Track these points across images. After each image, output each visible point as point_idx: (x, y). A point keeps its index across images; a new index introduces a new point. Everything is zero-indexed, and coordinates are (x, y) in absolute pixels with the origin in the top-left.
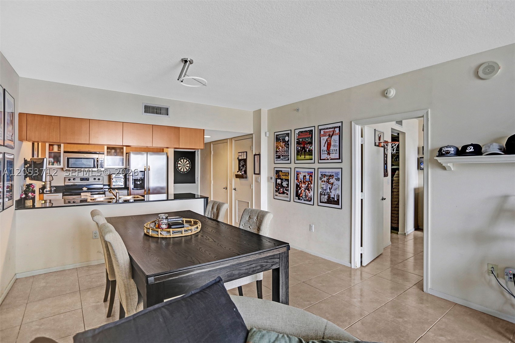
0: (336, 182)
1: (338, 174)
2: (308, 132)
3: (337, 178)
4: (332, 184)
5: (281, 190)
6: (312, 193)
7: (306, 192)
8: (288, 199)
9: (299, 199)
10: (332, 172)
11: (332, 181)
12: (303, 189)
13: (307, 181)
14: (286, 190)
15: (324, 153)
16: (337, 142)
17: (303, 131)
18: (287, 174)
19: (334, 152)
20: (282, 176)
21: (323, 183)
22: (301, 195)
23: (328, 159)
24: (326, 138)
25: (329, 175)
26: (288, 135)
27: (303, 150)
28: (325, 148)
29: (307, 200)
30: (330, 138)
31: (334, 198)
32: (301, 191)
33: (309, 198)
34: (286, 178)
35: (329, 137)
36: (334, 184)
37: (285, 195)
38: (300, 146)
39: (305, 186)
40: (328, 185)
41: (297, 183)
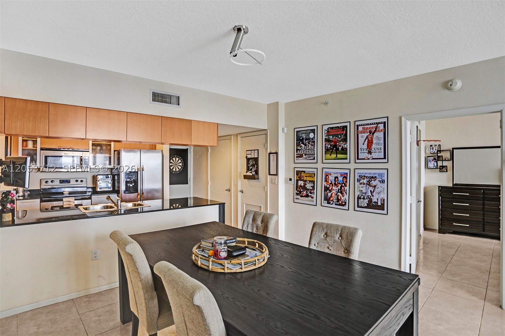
0: (379, 185)
1: (383, 175)
2: (341, 128)
3: (381, 180)
4: (375, 187)
5: (304, 193)
6: (346, 197)
7: (338, 195)
8: (313, 203)
9: (329, 203)
10: (374, 174)
11: (373, 183)
12: (335, 192)
13: (339, 183)
14: (311, 193)
15: (364, 152)
16: (381, 139)
17: (334, 127)
18: (313, 175)
19: (377, 151)
21: (362, 185)
22: (331, 199)
23: (369, 159)
24: (365, 135)
25: (370, 177)
26: (313, 131)
27: (335, 149)
28: (365, 146)
29: (340, 205)
30: (371, 134)
31: (377, 203)
32: (332, 194)
33: (342, 202)
34: (311, 179)
35: (370, 134)
36: (377, 187)
37: (310, 198)
38: (330, 144)
39: (337, 189)
40: (369, 187)
41: (326, 185)
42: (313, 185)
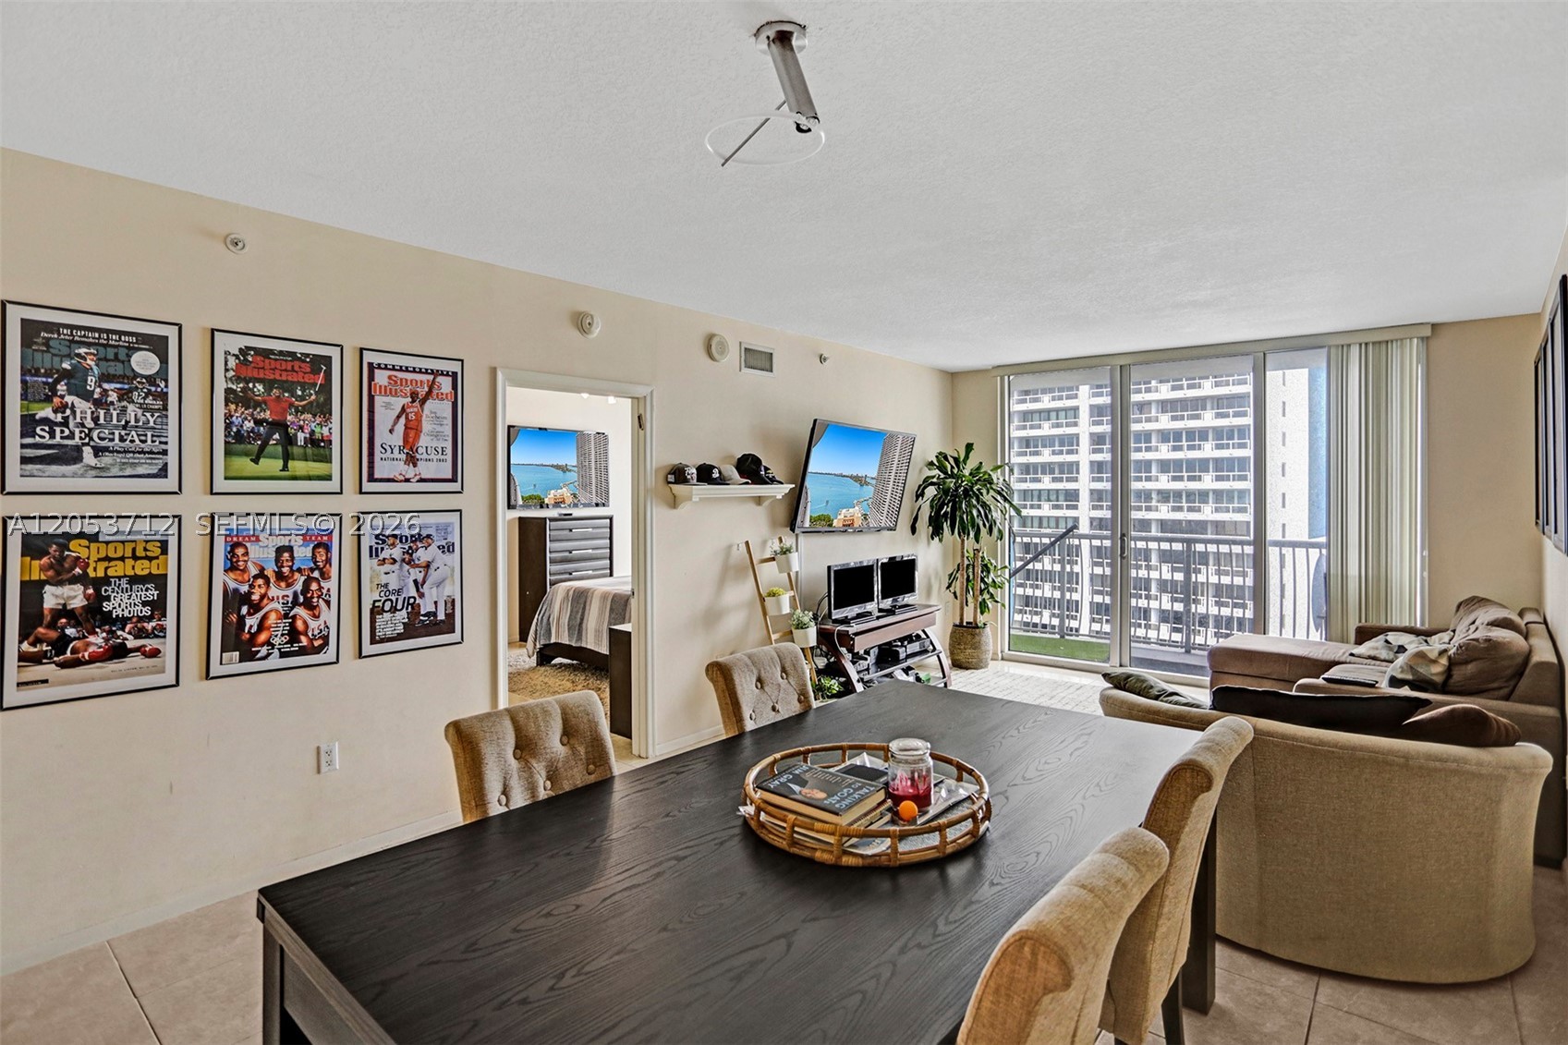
0: (442, 560)
1: (449, 529)
2: (304, 361)
3: (444, 543)
4: (428, 566)
5: (88, 645)
6: (328, 616)
7: (294, 617)
8: (154, 677)
9: (248, 656)
11: (422, 555)
12: (279, 607)
13: (299, 570)
14: (140, 634)
15: (392, 456)
16: (445, 422)
17: (270, 351)
18: (151, 549)
19: (435, 458)
20: (101, 566)
21: (387, 567)
22: (263, 637)
23: (407, 480)
24: (399, 402)
25: (412, 536)
26: (158, 346)
27: (277, 436)
28: (397, 439)
29: (303, 651)
30: (417, 404)
31: (435, 614)
32: (265, 618)
33: (311, 641)
34: (141, 568)
35: (413, 401)
36: (433, 566)
37: (135, 661)
38: (252, 415)
39: (290, 592)
40: (411, 570)
41: (232, 585)
42: (153, 594)
